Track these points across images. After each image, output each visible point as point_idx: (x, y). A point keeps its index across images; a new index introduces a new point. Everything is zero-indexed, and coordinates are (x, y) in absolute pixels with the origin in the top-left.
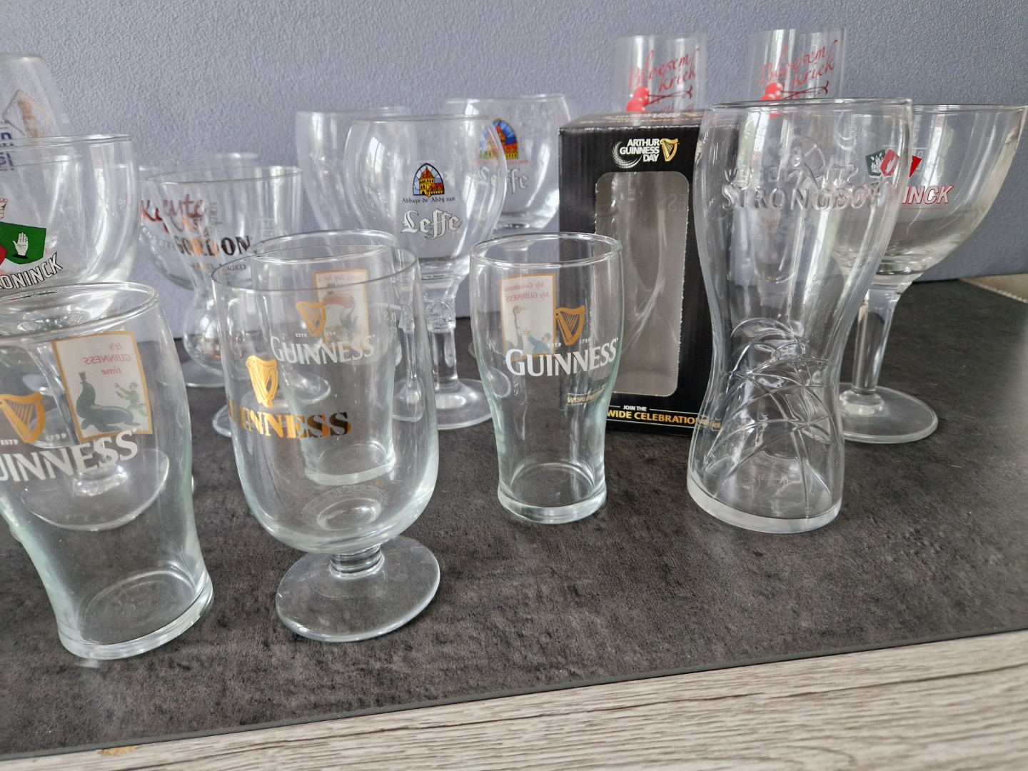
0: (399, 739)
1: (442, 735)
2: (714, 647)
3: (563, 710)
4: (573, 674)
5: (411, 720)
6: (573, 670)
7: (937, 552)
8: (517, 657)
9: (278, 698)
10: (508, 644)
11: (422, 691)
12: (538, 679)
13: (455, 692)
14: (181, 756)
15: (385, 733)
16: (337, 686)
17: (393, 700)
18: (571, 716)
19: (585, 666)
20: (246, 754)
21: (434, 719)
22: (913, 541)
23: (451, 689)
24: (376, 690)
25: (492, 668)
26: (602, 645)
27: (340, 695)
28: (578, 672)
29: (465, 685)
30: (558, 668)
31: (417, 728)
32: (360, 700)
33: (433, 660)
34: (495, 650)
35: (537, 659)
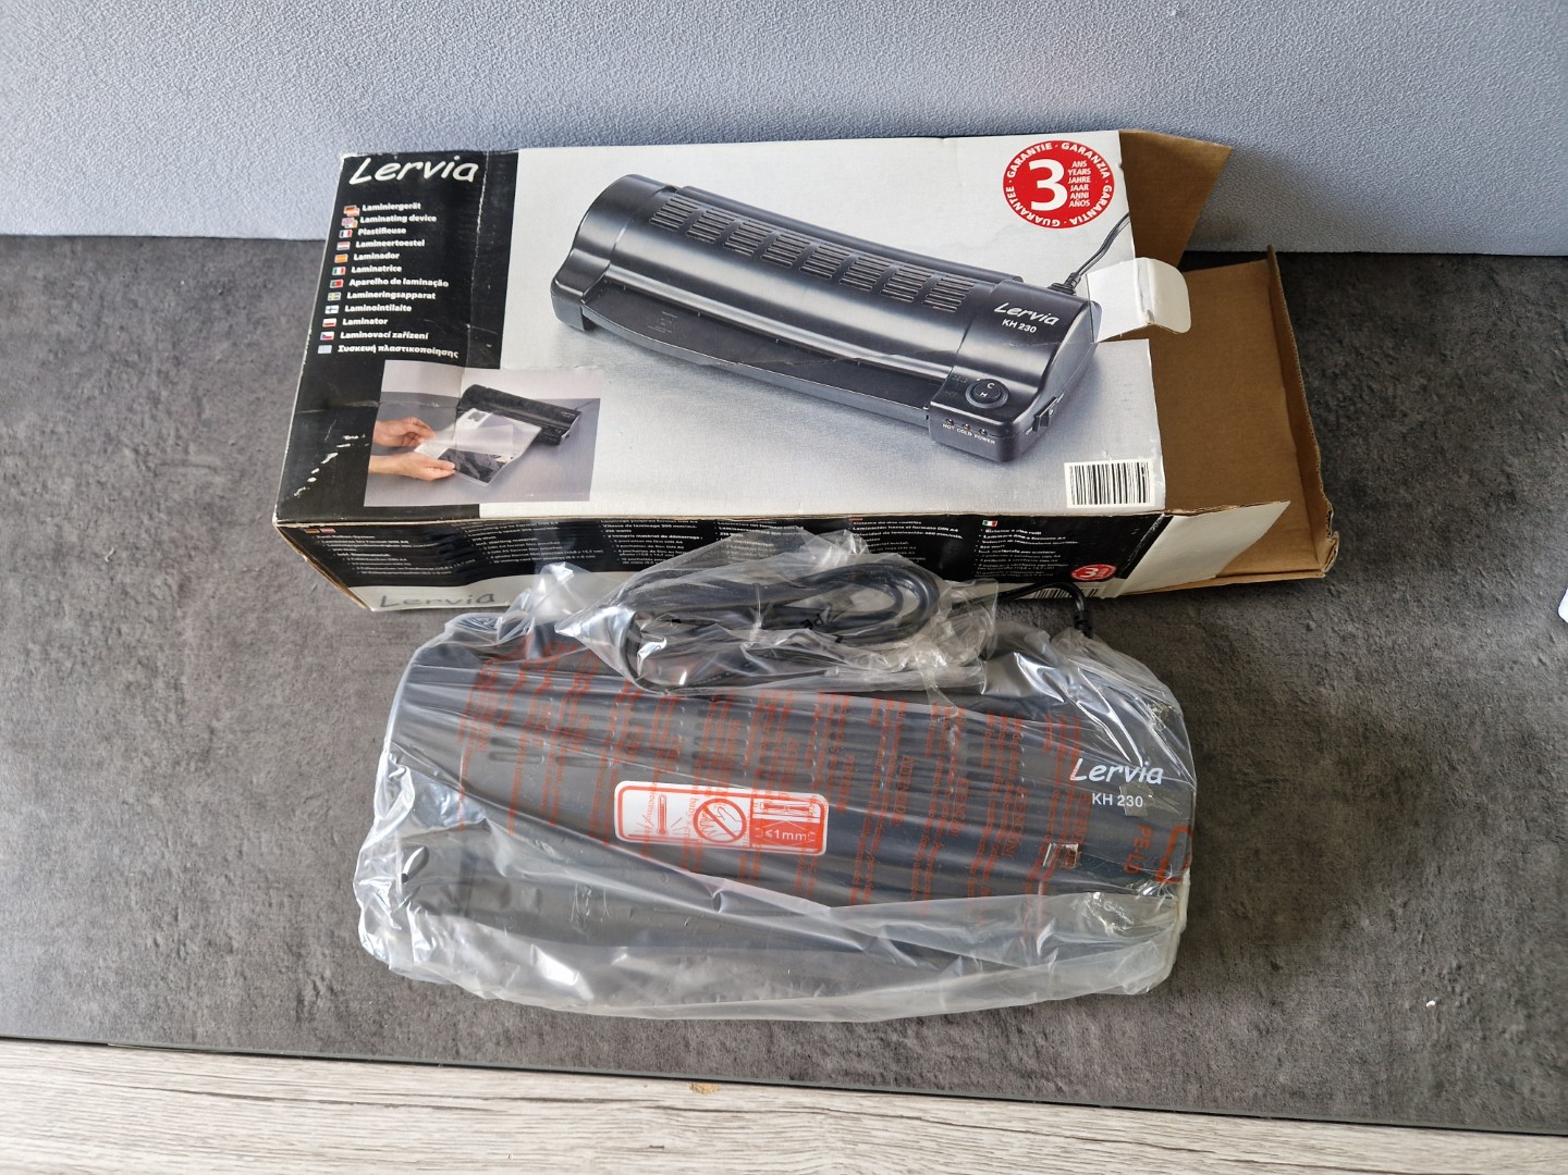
0: (914, 1128)
1: (947, 1133)
2: (1189, 1087)
3: (1046, 1130)
4: (1059, 1089)
5: (924, 1111)
6: (1060, 1084)
7: (1461, 1006)
8: (1013, 1057)
9: (817, 1057)
10: (1008, 1042)
11: (933, 1078)
12: (1029, 1087)
13: (958, 1086)
14: (753, 1106)
15: (904, 1120)
16: (863, 1054)
17: (909, 1081)
18: (1051, 1138)
19: (1071, 1082)
20: (800, 1115)
21: (943, 1115)
22: (1446, 982)
23: (956, 1081)
24: (894, 1067)
25: (991, 1066)
26: (1089, 1061)
27: (865, 1066)
28: (1065, 1088)
29: (967, 1080)
30: (1048, 1080)
31: (928, 1121)
32: (882, 1074)
33: (941, 1043)
34: (995, 1044)
35: (1032, 1064)
